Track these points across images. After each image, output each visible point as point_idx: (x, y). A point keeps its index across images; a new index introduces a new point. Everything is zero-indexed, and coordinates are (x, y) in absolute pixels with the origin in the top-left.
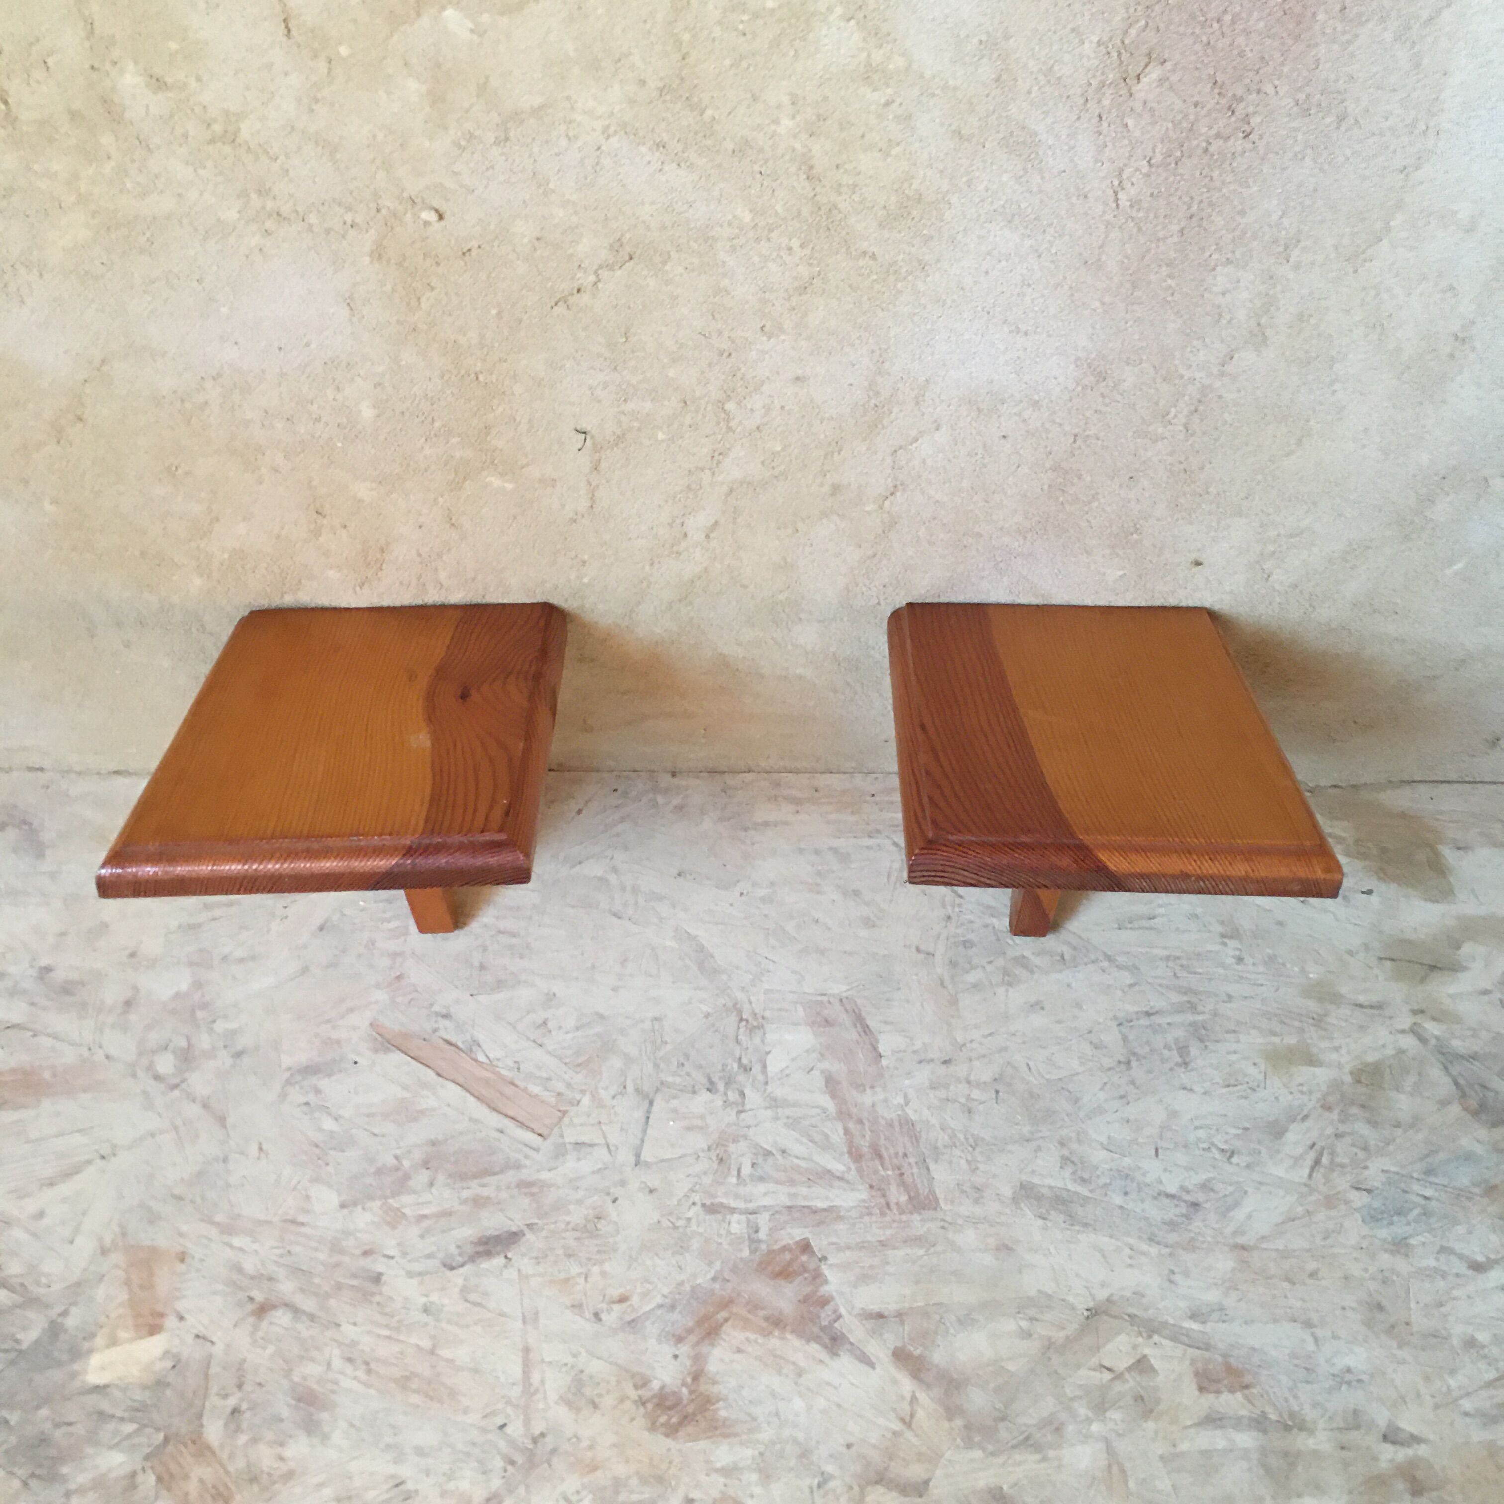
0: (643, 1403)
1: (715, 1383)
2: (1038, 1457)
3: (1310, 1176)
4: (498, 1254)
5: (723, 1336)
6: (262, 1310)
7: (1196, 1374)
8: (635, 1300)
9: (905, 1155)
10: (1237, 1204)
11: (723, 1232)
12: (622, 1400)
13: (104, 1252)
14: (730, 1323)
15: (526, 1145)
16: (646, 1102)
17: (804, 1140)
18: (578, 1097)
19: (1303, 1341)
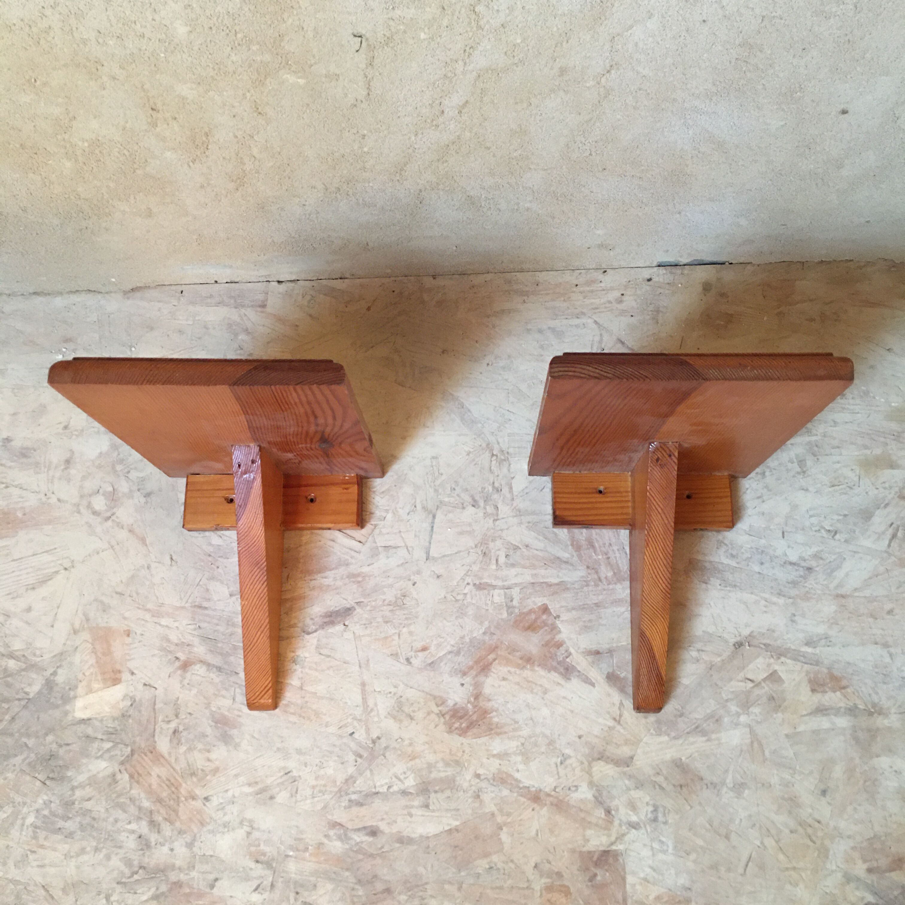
0: (443, 715)
1: (489, 700)
2: (704, 739)
3: (889, 546)
4: (339, 623)
5: (493, 670)
6: (185, 666)
7: (810, 681)
8: (433, 649)
9: (610, 544)
10: (839, 567)
11: (489, 603)
12: (429, 714)
13: (75, 632)
14: (497, 661)
15: (351, 549)
16: (431, 516)
17: (541, 538)
18: (384, 514)
19: (882, 656)
